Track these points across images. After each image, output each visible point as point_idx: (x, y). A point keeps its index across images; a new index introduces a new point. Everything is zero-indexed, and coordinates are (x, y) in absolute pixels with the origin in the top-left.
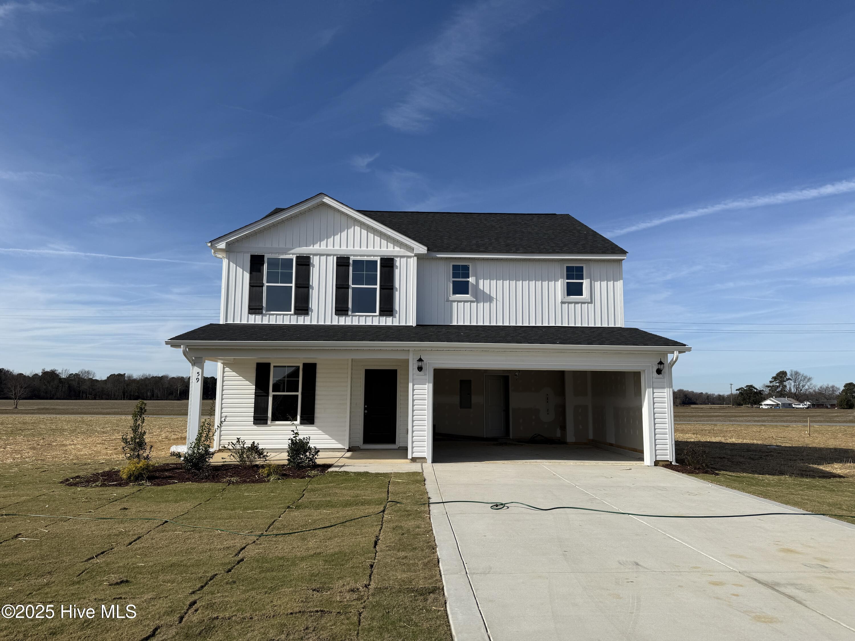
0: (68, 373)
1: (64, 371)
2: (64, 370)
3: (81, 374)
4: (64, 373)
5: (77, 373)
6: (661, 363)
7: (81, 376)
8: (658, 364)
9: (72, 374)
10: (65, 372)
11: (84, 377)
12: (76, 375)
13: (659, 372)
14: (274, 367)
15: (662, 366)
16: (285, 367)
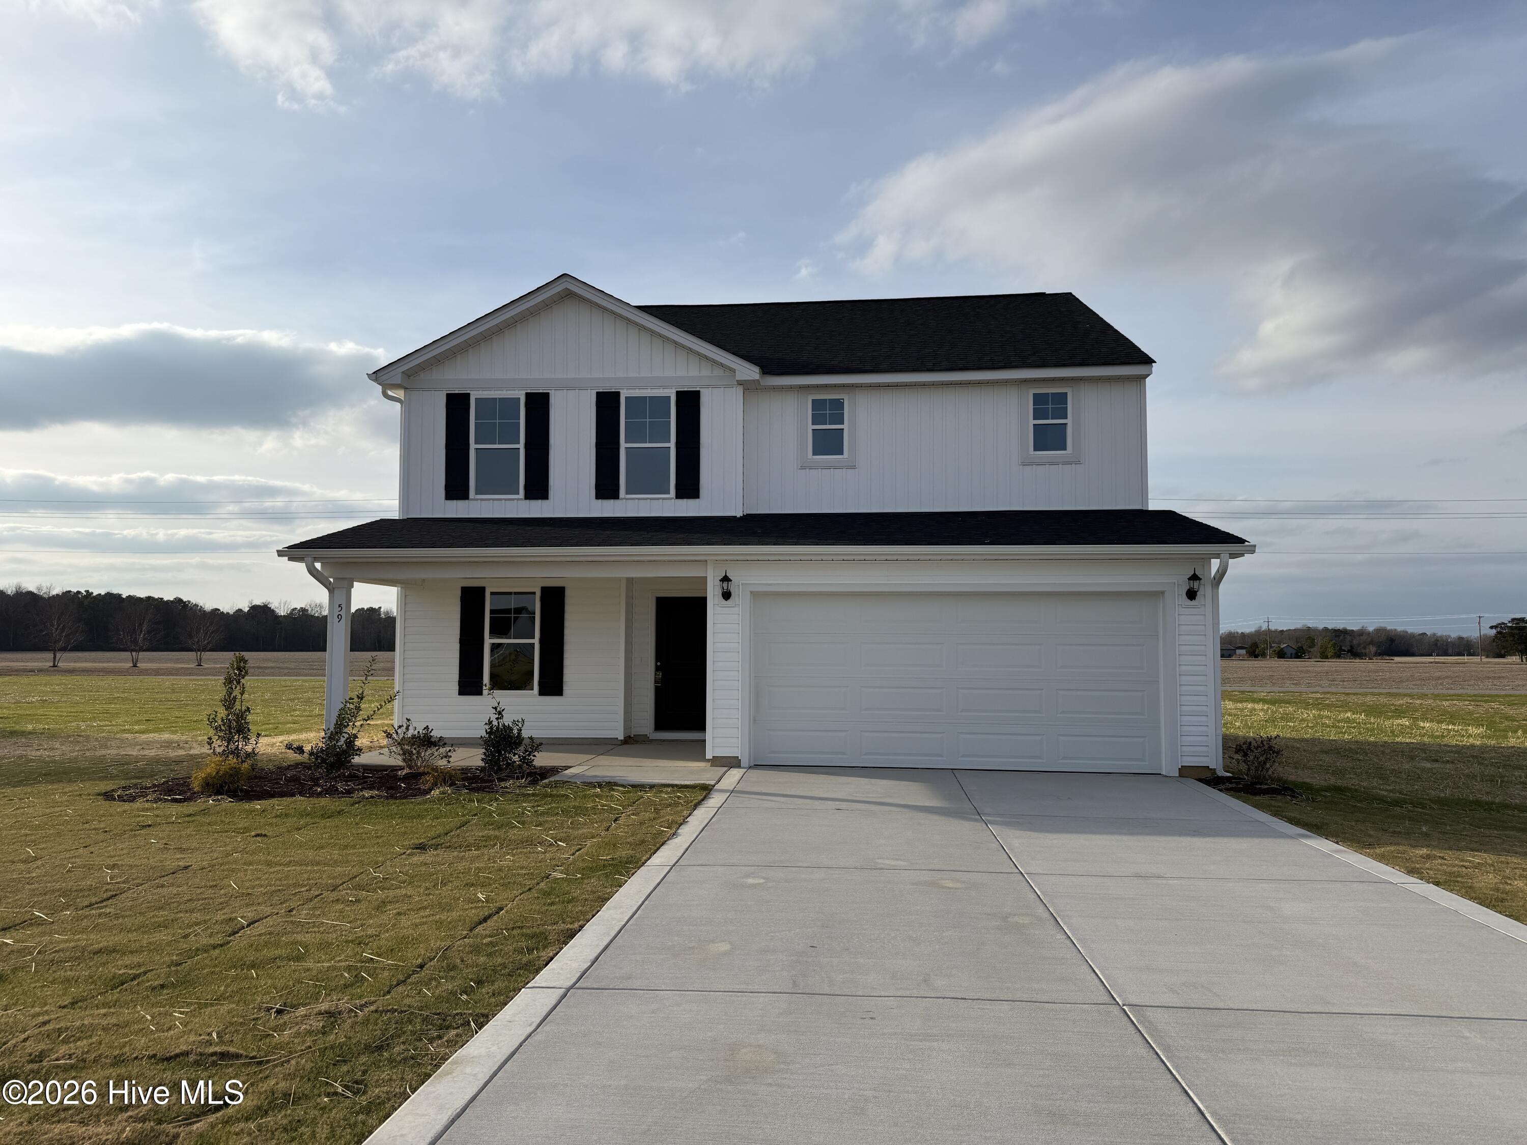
0: (289, 607)
1: (282, 605)
2: (282, 602)
3: (310, 610)
4: (282, 607)
5: (304, 607)
6: (1194, 577)
7: (309, 612)
8: (1190, 579)
9: (296, 609)
10: (284, 606)
11: (315, 614)
12: (303, 610)
13: (1191, 595)
14: (492, 593)
15: (1196, 584)
16: (510, 593)
